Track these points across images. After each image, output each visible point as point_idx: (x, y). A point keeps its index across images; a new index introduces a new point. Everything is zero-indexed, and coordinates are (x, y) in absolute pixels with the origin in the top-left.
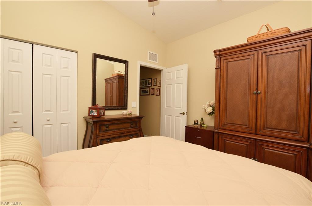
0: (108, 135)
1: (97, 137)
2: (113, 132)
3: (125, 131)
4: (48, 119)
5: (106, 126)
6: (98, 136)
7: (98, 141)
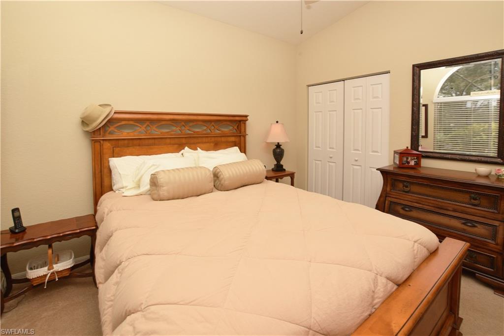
0: (407, 199)
1: (386, 196)
2: (418, 199)
3: (451, 205)
4: (356, 159)
5: (405, 184)
6: (388, 195)
7: (387, 202)
